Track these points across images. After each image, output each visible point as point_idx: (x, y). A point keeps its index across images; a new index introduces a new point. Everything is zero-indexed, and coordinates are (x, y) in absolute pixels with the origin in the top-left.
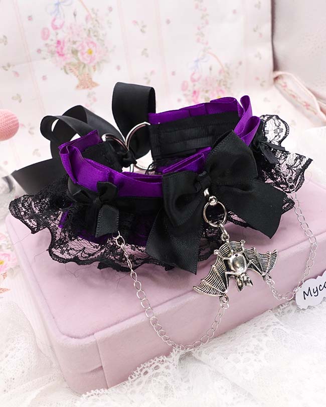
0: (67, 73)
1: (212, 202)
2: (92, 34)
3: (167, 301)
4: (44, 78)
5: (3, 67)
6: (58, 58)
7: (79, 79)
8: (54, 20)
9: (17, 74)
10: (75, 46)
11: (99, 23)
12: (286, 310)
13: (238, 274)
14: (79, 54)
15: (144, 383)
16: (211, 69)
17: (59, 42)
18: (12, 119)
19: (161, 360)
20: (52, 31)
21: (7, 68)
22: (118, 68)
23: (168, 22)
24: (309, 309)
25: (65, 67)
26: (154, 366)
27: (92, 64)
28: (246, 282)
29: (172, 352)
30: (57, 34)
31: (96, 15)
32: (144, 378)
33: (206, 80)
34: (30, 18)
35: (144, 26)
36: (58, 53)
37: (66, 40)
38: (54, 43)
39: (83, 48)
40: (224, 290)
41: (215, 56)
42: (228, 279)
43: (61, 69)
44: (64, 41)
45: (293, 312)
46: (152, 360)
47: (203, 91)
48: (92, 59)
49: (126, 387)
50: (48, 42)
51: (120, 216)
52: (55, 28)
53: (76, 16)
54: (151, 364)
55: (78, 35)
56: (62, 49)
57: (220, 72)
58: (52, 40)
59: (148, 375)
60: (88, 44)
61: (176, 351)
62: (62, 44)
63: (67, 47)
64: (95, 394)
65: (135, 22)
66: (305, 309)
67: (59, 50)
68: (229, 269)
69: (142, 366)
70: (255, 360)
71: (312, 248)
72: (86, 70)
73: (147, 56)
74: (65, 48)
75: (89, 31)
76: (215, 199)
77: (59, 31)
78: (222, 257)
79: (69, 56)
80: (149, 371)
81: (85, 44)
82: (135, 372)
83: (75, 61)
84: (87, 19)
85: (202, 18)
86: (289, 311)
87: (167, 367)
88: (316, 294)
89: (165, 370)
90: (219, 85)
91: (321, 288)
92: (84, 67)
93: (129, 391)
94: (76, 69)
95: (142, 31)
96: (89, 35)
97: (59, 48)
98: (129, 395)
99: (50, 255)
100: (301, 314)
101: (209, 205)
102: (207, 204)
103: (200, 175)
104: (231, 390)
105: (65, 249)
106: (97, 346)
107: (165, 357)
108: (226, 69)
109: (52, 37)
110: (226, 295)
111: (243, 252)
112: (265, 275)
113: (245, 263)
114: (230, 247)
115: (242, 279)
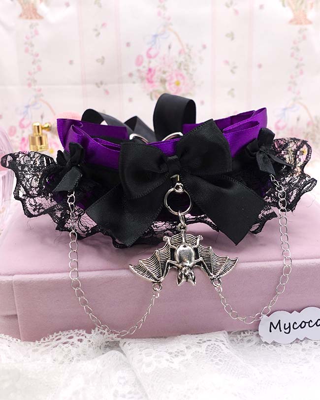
0: (152, 100)
1: (178, 189)
2: (182, 67)
4: (130, 100)
5: (97, 84)
6: (147, 84)
8: (150, 49)
9: (107, 92)
10: (164, 76)
11: (191, 58)
12: (246, 339)
13: (180, 265)
14: (167, 84)
15: (50, 346)
16: (298, 119)
17: (150, 70)
19: (79, 333)
20: (146, 59)
21: (100, 85)
22: (202, 103)
23: (260, 66)
24: (274, 345)
25: (151, 92)
26: (69, 336)
28: (187, 277)
29: (94, 329)
30: (150, 62)
31: (190, 50)
32: (54, 343)
33: (292, 130)
34: (128, 45)
35: (235, 67)
36: (148, 79)
37: (158, 68)
38: (146, 70)
39: (172, 79)
40: (159, 277)
41: (305, 107)
42: (168, 267)
43: (148, 95)
44: (155, 70)
45: (254, 343)
46: (71, 331)
48: (178, 90)
49: (31, 345)
50: (141, 68)
52: (149, 56)
53: (171, 49)
54: (69, 333)
55: (169, 66)
56: (152, 76)
57: (308, 124)
58: (144, 67)
59: (58, 341)
60: (177, 75)
61: (98, 330)
62: (152, 73)
63: (157, 75)
65: (227, 62)
66: (268, 344)
68: (173, 258)
69: (60, 332)
70: (167, 360)
74: (155, 76)
75: (180, 64)
76: (182, 186)
77: (153, 60)
78: (169, 243)
79: (157, 84)
80: (62, 338)
81: (174, 75)
82: (50, 336)
84: (180, 53)
85: (297, 67)
86: (249, 341)
87: (81, 341)
88: (287, 331)
89: (76, 342)
91: (296, 326)
93: (33, 348)
95: (232, 71)
96: (179, 68)
97: (149, 76)
98: (30, 351)
99: (24, 209)
100: (261, 347)
101: (174, 191)
102: (172, 190)
103: (169, 158)
104: (133, 384)
105: (38, 207)
106: (12, 286)
107: (85, 331)
108: (315, 122)
109: (145, 64)
110: (160, 283)
111: (196, 246)
112: (213, 279)
113: (193, 258)
114: (183, 238)
115: (183, 272)
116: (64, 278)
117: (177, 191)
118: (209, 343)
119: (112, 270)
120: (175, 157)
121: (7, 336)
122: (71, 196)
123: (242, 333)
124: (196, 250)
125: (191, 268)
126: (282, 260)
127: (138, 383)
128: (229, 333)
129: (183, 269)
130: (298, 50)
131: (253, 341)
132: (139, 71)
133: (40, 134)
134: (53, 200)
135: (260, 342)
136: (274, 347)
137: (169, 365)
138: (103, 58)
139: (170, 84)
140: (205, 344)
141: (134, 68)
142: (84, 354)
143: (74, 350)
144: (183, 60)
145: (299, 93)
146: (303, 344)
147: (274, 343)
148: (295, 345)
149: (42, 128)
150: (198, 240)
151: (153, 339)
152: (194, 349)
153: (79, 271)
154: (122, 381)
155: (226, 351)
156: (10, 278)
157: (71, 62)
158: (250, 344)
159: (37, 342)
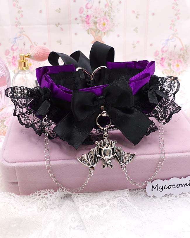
0: (89, 34)
1: (104, 114)
2: (107, 14)
3: (60, 160)
4: (76, 34)
5: (56, 24)
6: (86, 25)
7: (94, 38)
8: (88, 4)
9: (62, 29)
10: (96, 20)
11: (112, 9)
12: (139, 193)
13: (104, 158)
14: (97, 24)
15: (36, 199)
16: (175, 47)
17: (88, 16)
18: (46, 51)
19: (50, 191)
20: (85, 10)
21: (58, 25)
22: (118, 36)
23: (153, 14)
24: (154, 197)
25: (88, 30)
26: (45, 193)
27: (104, 31)
28: (108, 164)
29: (58, 189)
30: (87, 11)
31: (112, 4)
32: (37, 197)
33: (171, 53)
34: (75, 1)
35: (138, 15)
36: (86, 22)
37: (92, 15)
38: (85, 16)
39: (100, 22)
40: (93, 165)
41: (180, 39)
42: (98, 159)
43: (86, 31)
44: (90, 16)
45: (143, 196)
46: (46, 190)
47: (168, 58)
48: (104, 28)
49: (26, 197)
50: (82, 15)
51: (50, 107)
52: (87, 8)
53: (100, 4)
54: (45, 191)
55: (99, 14)
56: (89, 20)
57: (181, 50)
58: (84, 14)
59: (40, 196)
60: (104, 20)
61: (61, 190)
62: (89, 17)
63: (92, 19)
64: (9, 194)
65: (134, 12)
66: (151, 197)
67: (87, 20)
68: (100, 154)
69: (40, 191)
70: (97, 210)
71: (161, 160)
72: (100, 34)
73: (137, 32)
74: (91, 20)
75: (106, 12)
76: (105, 112)
77: (89, 10)
78: (99, 145)
79: (92, 24)
80: (42, 194)
81: (102, 19)
82: (35, 192)
83: (94, 27)
84: (105, 6)
85: (176, 15)
86: (140, 195)
87: (51, 196)
89: (49, 197)
90: (179, 57)
92: (99, 32)
93: (27, 200)
94: (94, 32)
95: (137, 17)
96: (105, 15)
97: (87, 19)
98: (25, 202)
99: (18, 119)
100: (147, 198)
101: (101, 116)
102: (100, 115)
103: (99, 97)
104: (79, 221)
105: (26, 118)
106: (15, 169)
107: (53, 191)
108: (185, 48)
109: (85, 13)
110: (93, 168)
111: (113, 147)
112: (122, 165)
113: (111, 154)
114: (106, 142)
115: (106, 162)
116: (42, 165)
117: (103, 115)
118: (119, 198)
119: (67, 159)
120: (102, 97)
121: (13, 194)
122: (45, 118)
123: (137, 190)
124: (113, 149)
125: (110, 160)
126: (160, 154)
127: (81, 220)
128: (130, 190)
129: (106, 160)
130: (177, 5)
131: (142, 195)
132: (81, 16)
133: (24, 60)
134: (34, 115)
135: (146, 195)
136: (154, 199)
137: (98, 214)
138: (60, 9)
139: (99, 25)
140: (117, 199)
141: (78, 15)
142: (53, 204)
143: (48, 202)
144: (108, 10)
145: (176, 31)
146: (169, 197)
147: (154, 196)
148: (165, 198)
149: (25, 57)
150: (114, 143)
151: (89, 193)
152: (111, 202)
153: (50, 160)
154: (73, 220)
155: (128, 203)
156: (13, 165)
157: (41, 12)
158: (140, 197)
159: (28, 196)
